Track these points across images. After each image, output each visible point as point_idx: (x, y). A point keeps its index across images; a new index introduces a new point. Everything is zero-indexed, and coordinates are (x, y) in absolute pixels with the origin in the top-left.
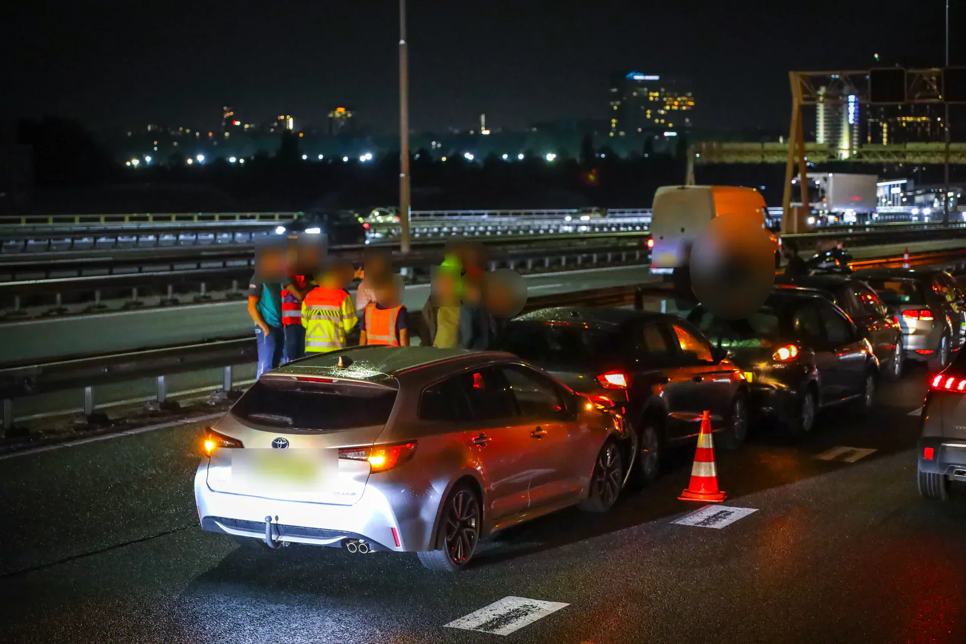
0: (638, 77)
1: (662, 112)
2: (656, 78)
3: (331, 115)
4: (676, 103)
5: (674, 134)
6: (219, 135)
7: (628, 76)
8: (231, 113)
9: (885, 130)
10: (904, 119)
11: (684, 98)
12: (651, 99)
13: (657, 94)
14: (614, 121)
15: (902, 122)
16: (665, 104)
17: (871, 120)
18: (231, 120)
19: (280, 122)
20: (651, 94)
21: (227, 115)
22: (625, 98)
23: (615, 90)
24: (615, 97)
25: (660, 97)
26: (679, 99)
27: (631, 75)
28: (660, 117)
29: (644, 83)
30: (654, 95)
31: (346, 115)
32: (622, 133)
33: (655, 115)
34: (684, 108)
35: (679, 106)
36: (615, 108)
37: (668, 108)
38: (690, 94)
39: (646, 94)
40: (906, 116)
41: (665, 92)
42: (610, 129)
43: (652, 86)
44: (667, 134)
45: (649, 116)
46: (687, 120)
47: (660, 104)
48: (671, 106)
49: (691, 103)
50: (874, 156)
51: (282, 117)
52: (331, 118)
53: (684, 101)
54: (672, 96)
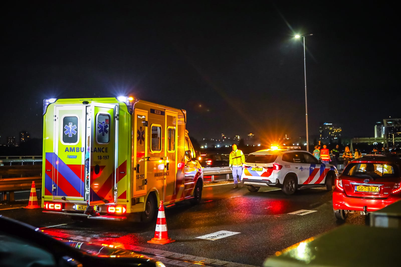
0: (327, 124)
1: (333, 133)
2: (331, 124)
3: (249, 135)
4: (337, 130)
5: (337, 138)
6: (222, 141)
7: (324, 124)
8: (224, 135)
9: (393, 136)
10: (399, 133)
11: (339, 129)
12: (330, 129)
13: (332, 128)
14: (321, 135)
15: (398, 134)
16: (334, 131)
17: (390, 133)
18: (223, 137)
19: (236, 137)
20: (330, 128)
21: (223, 136)
22: (323, 129)
23: (321, 127)
24: (321, 129)
25: (333, 129)
26: (338, 129)
27: (325, 124)
28: (333, 134)
29: (328, 126)
30: (331, 129)
31: (252, 135)
32: (323, 138)
33: (331, 133)
34: (339, 132)
35: (338, 131)
36: (321, 132)
37: (335, 132)
38: (340, 128)
39: (329, 128)
40: (399, 132)
41: (334, 128)
42: (320, 137)
43: (331, 126)
44: (335, 138)
45: (330, 134)
46: (340, 135)
47: (333, 131)
48: (335, 131)
49: (341, 130)
50: (399, 140)
51: (237, 136)
52: (248, 136)
53: (339, 130)
54: (336, 129)
